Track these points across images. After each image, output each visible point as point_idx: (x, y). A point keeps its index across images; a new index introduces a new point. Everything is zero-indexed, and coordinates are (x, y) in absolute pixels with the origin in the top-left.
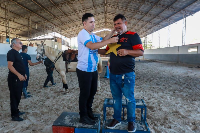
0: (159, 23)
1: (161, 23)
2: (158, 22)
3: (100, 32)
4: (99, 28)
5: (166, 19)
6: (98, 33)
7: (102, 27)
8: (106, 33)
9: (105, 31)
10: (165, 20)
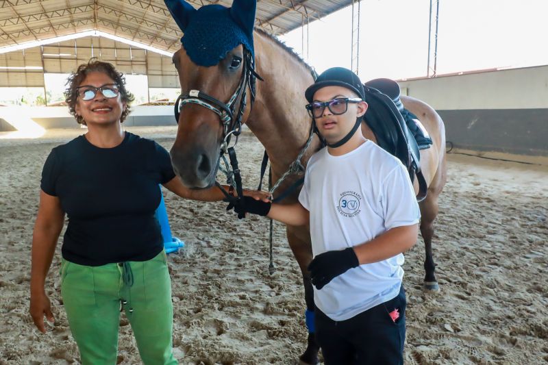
0: (270, 19)
1: (278, 19)
2: (270, 13)
3: (76, 40)
4: (71, 25)
5: (297, 5)
6: (68, 44)
7: (80, 20)
8: (98, 46)
9: (91, 38)
10: (292, 7)
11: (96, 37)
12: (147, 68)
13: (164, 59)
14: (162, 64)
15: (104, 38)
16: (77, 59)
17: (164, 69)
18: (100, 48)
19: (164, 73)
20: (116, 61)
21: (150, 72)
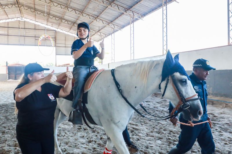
9: (19, 22)
11: (22, 21)
12: (55, 42)
13: (67, 37)
14: (65, 40)
15: (28, 22)
16: (8, 35)
17: (67, 43)
18: (24, 28)
19: (67, 46)
20: (35, 37)
21: (57, 45)
